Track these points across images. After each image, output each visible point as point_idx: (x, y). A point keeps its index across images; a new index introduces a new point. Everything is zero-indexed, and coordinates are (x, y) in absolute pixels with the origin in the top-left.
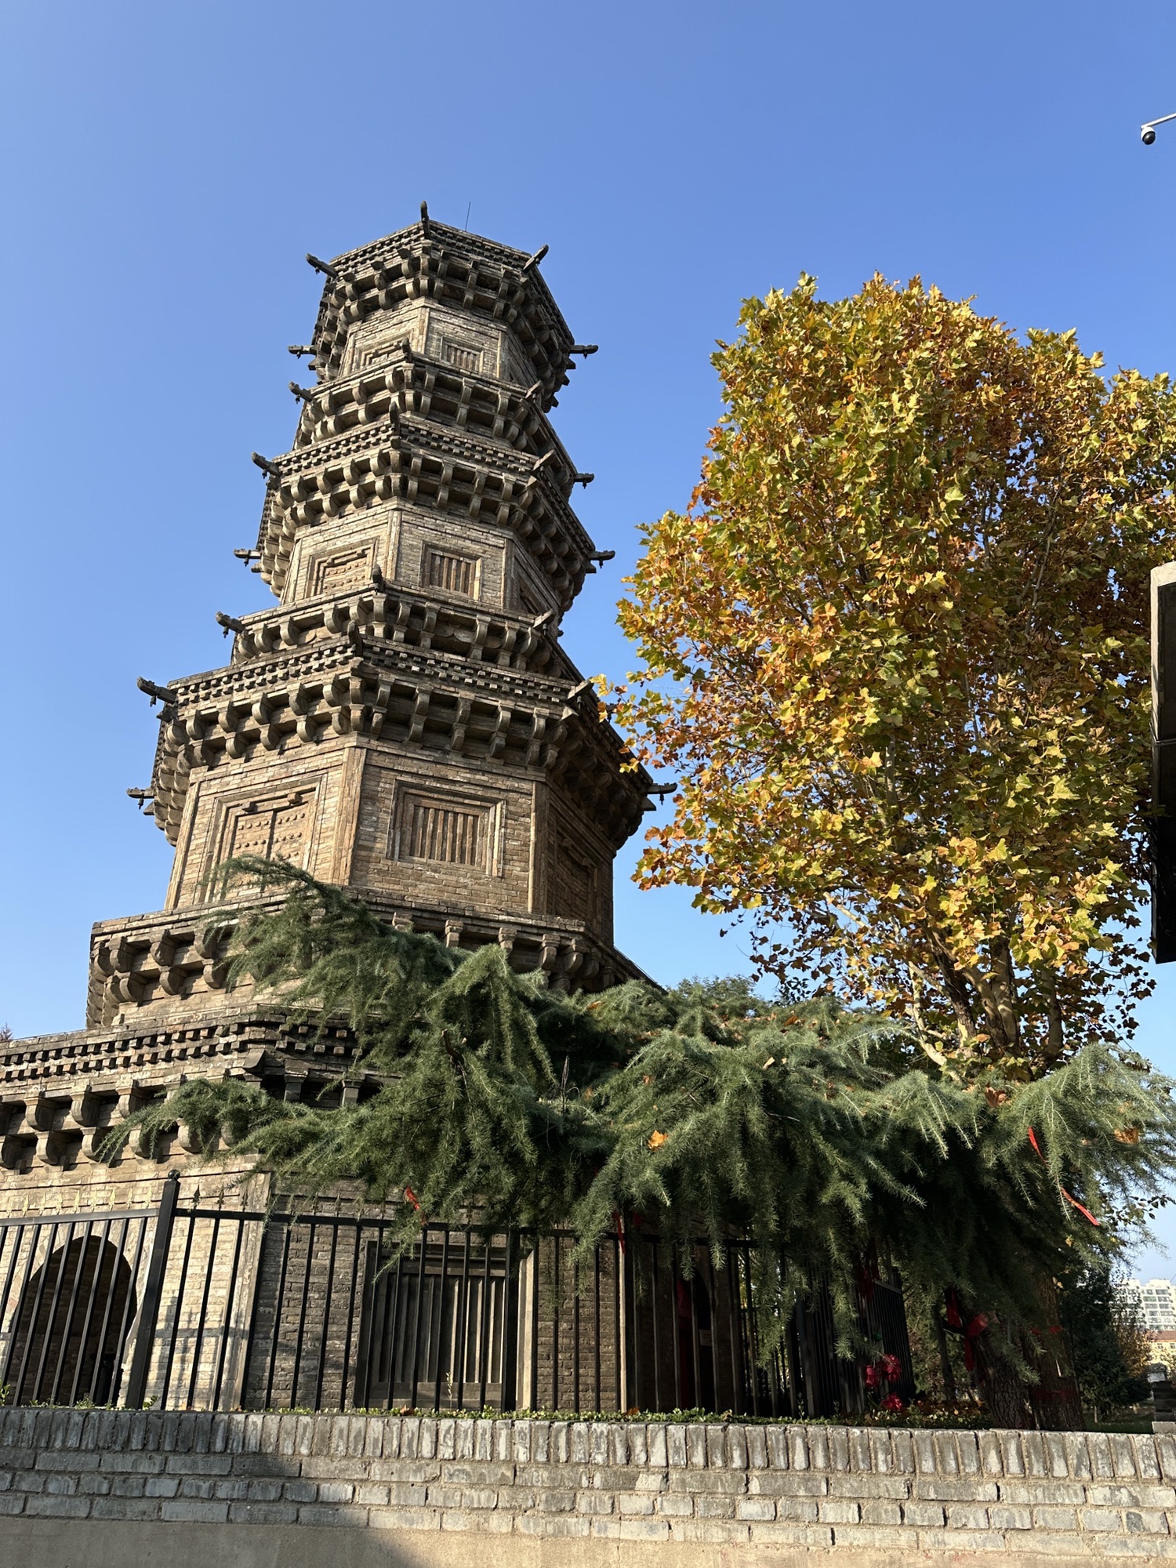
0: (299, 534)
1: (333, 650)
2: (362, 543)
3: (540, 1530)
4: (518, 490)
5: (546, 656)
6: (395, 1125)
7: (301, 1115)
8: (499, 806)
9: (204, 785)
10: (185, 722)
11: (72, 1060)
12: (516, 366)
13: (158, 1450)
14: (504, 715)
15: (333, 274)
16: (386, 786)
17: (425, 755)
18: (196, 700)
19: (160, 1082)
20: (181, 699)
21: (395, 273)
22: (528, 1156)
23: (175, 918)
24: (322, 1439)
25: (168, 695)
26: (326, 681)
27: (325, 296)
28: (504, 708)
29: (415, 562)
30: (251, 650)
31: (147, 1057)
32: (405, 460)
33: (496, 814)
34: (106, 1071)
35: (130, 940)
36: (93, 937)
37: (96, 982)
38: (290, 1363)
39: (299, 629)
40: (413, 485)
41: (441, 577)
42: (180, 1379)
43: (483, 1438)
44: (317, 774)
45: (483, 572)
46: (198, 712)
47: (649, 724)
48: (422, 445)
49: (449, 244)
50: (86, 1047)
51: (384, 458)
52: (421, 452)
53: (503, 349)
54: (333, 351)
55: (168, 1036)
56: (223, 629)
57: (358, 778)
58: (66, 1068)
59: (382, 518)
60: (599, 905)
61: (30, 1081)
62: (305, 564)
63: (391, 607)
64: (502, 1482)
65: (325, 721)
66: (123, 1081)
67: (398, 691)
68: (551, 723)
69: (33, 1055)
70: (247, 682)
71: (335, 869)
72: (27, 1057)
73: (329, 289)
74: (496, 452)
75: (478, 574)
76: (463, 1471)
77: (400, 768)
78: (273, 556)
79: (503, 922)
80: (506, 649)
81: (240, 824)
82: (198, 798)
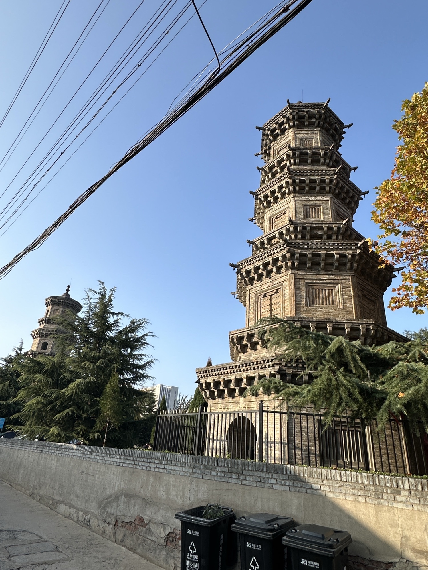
0: (265, 211)
1: (280, 246)
2: (284, 210)
3: (373, 502)
4: (331, 181)
5: (349, 233)
6: (319, 390)
7: (292, 387)
8: (339, 285)
9: (251, 290)
10: (243, 273)
11: (230, 370)
12: (325, 140)
13: (270, 472)
14: (336, 256)
15: (264, 129)
16: (302, 284)
17: (313, 273)
18: (245, 267)
19: (253, 375)
20: (241, 267)
21: (283, 123)
22: (360, 400)
23: (249, 329)
24: (310, 473)
25: (237, 266)
26: (279, 255)
27: (263, 137)
28: (336, 254)
29: (301, 212)
30: (257, 249)
31: (249, 369)
32: (294, 181)
33: (339, 288)
34: (239, 373)
35: (239, 336)
36: (229, 336)
37: (232, 348)
38: (300, 453)
39: (270, 240)
40: (297, 188)
41: (310, 215)
42: (271, 455)
43: (354, 477)
44: (281, 284)
45: (323, 210)
46: (246, 270)
47: (388, 252)
48: (298, 176)
49: (298, 109)
50: (233, 366)
51: (287, 183)
52: (298, 178)
53: (320, 136)
54: (267, 152)
55: (253, 363)
56: (249, 244)
57: (293, 283)
58: (229, 372)
59: (289, 201)
60: (380, 312)
61: (221, 376)
62: (268, 220)
63: (296, 228)
64: (361, 489)
65: (281, 267)
66: (244, 375)
67: (301, 255)
68: (353, 256)
69: (220, 369)
70: (258, 259)
71: (291, 311)
72: (219, 369)
73: (263, 135)
74: (322, 171)
75: (322, 211)
76: (349, 485)
77: (306, 278)
78: (259, 219)
79: (346, 323)
80: (335, 234)
81: (262, 300)
82: (250, 294)
